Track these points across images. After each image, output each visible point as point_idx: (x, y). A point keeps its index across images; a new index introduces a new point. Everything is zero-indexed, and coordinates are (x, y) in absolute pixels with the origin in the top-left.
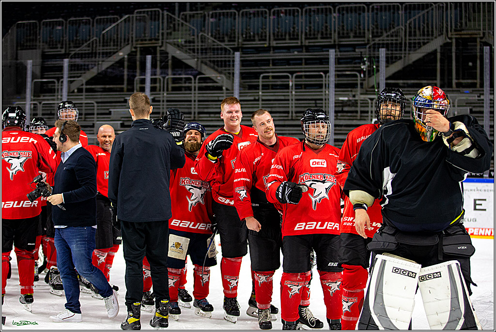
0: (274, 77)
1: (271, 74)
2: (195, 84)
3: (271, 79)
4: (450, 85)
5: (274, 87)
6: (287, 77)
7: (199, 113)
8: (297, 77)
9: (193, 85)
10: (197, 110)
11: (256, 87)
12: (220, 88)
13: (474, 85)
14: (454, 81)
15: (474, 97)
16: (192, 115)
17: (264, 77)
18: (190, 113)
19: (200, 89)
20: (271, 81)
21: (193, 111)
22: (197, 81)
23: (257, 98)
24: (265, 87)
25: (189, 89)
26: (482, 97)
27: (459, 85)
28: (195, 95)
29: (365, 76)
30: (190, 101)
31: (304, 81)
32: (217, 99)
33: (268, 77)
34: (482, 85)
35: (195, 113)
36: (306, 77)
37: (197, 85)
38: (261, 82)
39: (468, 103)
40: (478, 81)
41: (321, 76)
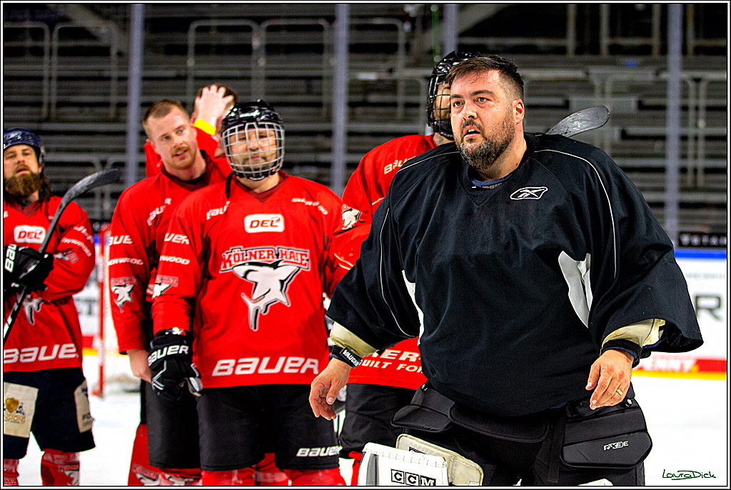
0: (221, 29)
1: (214, 23)
2: (51, 42)
3: (213, 33)
4: (595, 49)
5: (221, 50)
6: (249, 29)
7: (60, 104)
8: (270, 29)
9: (46, 44)
10: (54, 99)
11: (182, 50)
12: (104, 52)
13: (645, 51)
14: (605, 41)
15: (646, 76)
16: (45, 110)
17: (199, 30)
18: (39, 104)
19: (63, 52)
20: (214, 38)
21: (45, 99)
22: (55, 35)
23: (183, 73)
24: (202, 50)
25: (38, 52)
26: (664, 76)
27: (615, 50)
28: (50, 66)
29: (413, 28)
30: (40, 78)
31: (284, 38)
32: (96, 74)
33: (207, 29)
34: (664, 50)
35: (50, 105)
36: (290, 28)
37: (56, 44)
38: (192, 38)
39: (634, 89)
40: (655, 41)
41: (320, 28)
